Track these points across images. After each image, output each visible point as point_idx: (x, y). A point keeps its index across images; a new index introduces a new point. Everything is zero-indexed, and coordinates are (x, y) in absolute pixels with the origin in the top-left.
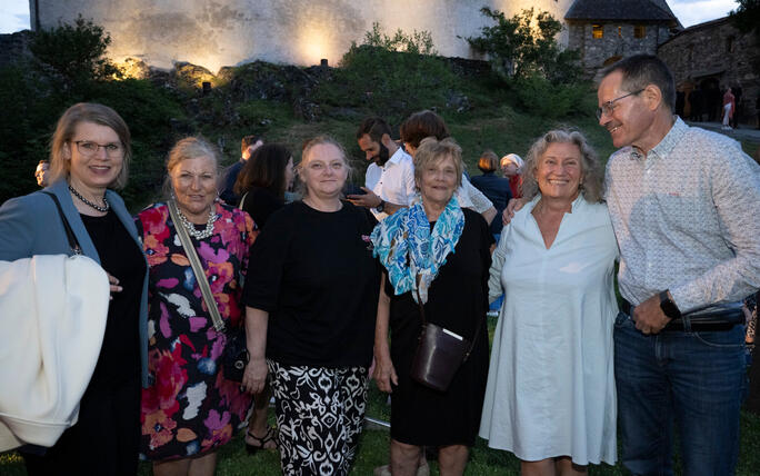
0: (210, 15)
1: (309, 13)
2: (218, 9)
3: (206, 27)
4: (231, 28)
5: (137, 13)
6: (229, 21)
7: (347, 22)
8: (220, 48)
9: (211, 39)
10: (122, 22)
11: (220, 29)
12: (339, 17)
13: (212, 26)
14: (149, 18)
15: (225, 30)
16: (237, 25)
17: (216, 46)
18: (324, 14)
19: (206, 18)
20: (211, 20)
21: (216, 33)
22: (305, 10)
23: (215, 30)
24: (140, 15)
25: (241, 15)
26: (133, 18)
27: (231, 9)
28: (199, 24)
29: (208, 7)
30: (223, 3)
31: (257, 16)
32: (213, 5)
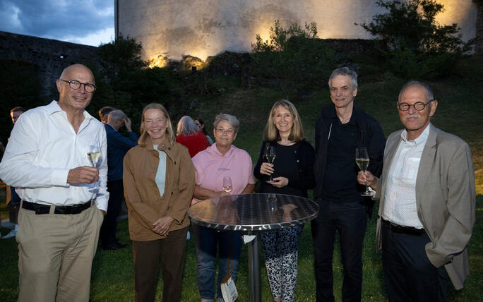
0: (202, 26)
2: (207, 22)
3: (200, 33)
4: (213, 33)
5: (164, 29)
6: (213, 29)
8: (208, 44)
9: (203, 40)
10: (157, 34)
11: (207, 34)
13: (203, 32)
14: (171, 31)
15: (210, 34)
16: (217, 30)
17: (205, 44)
19: (200, 27)
20: (203, 29)
21: (205, 36)
22: (259, 17)
24: (167, 30)
25: (220, 24)
26: (163, 32)
27: (214, 21)
28: (196, 32)
29: (202, 21)
30: (210, 18)
31: (229, 23)
32: (204, 19)
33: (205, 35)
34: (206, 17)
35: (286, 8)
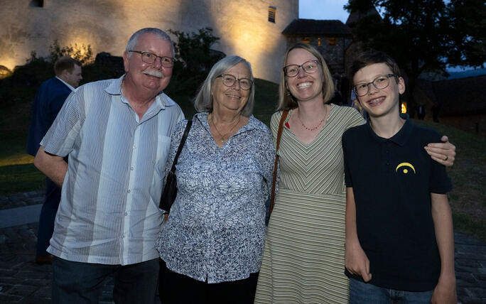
0: (10, 34)
2: (16, 31)
3: (8, 42)
4: (22, 43)
6: (22, 39)
8: (16, 54)
9: (10, 49)
11: (16, 43)
13: (12, 41)
15: (19, 44)
16: (26, 41)
17: (13, 52)
18: (86, 34)
19: (7, 36)
20: (11, 37)
21: (13, 46)
22: (73, 31)
23: (13, 43)
25: (29, 35)
27: (24, 31)
28: (4, 41)
29: (10, 30)
30: (19, 27)
31: (39, 35)
32: (13, 29)
33: (14, 44)
34: (14, 26)
35: (101, 26)
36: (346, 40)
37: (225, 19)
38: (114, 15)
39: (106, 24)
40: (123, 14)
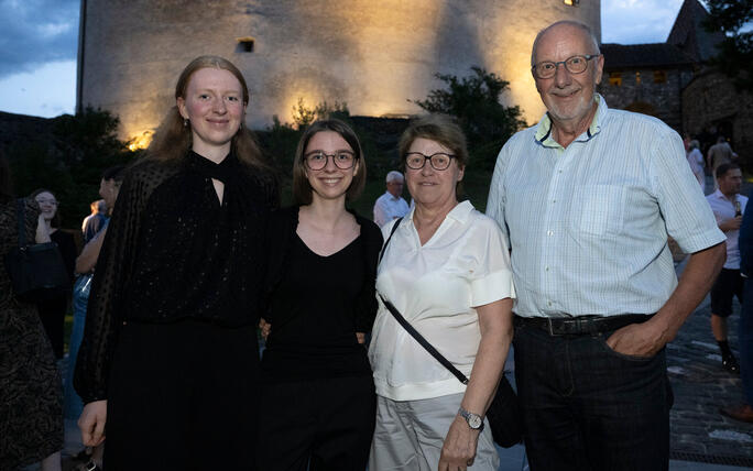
1: (295, 85)
5: (154, 95)
7: (331, 90)
10: (143, 102)
12: (323, 87)
14: (164, 97)
18: (309, 86)
22: (292, 83)
24: (158, 96)
26: (152, 99)
35: (329, 73)
36: (683, 74)
37: (497, 52)
38: (347, 57)
39: (335, 70)
40: (357, 54)
